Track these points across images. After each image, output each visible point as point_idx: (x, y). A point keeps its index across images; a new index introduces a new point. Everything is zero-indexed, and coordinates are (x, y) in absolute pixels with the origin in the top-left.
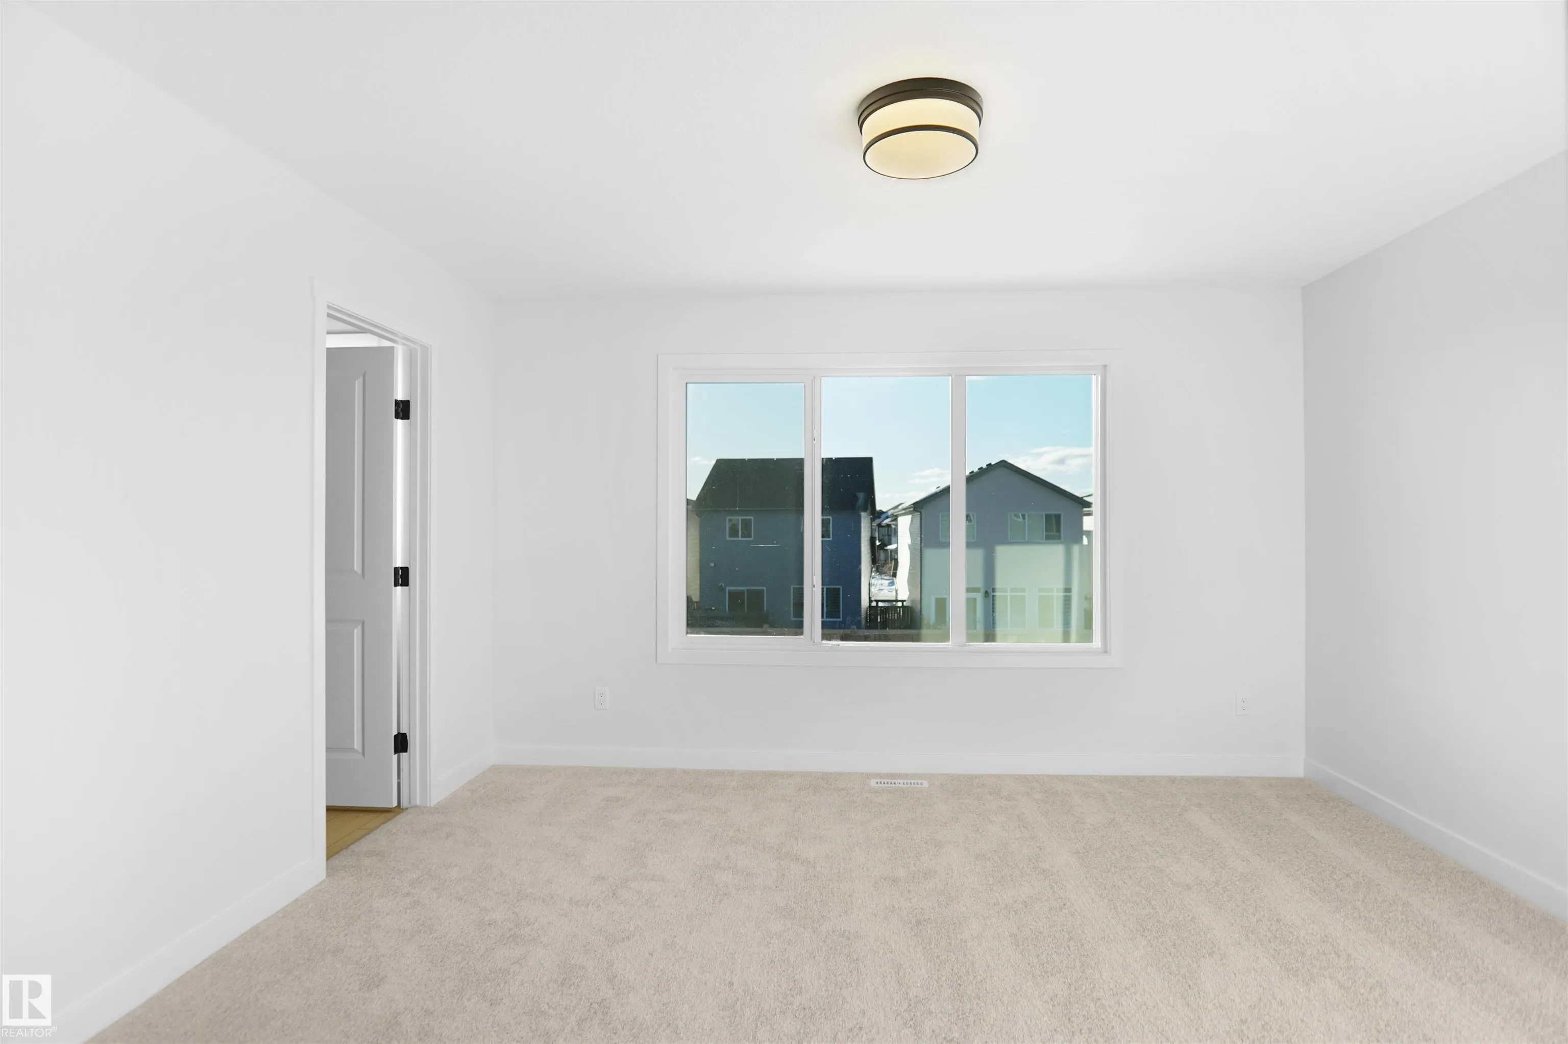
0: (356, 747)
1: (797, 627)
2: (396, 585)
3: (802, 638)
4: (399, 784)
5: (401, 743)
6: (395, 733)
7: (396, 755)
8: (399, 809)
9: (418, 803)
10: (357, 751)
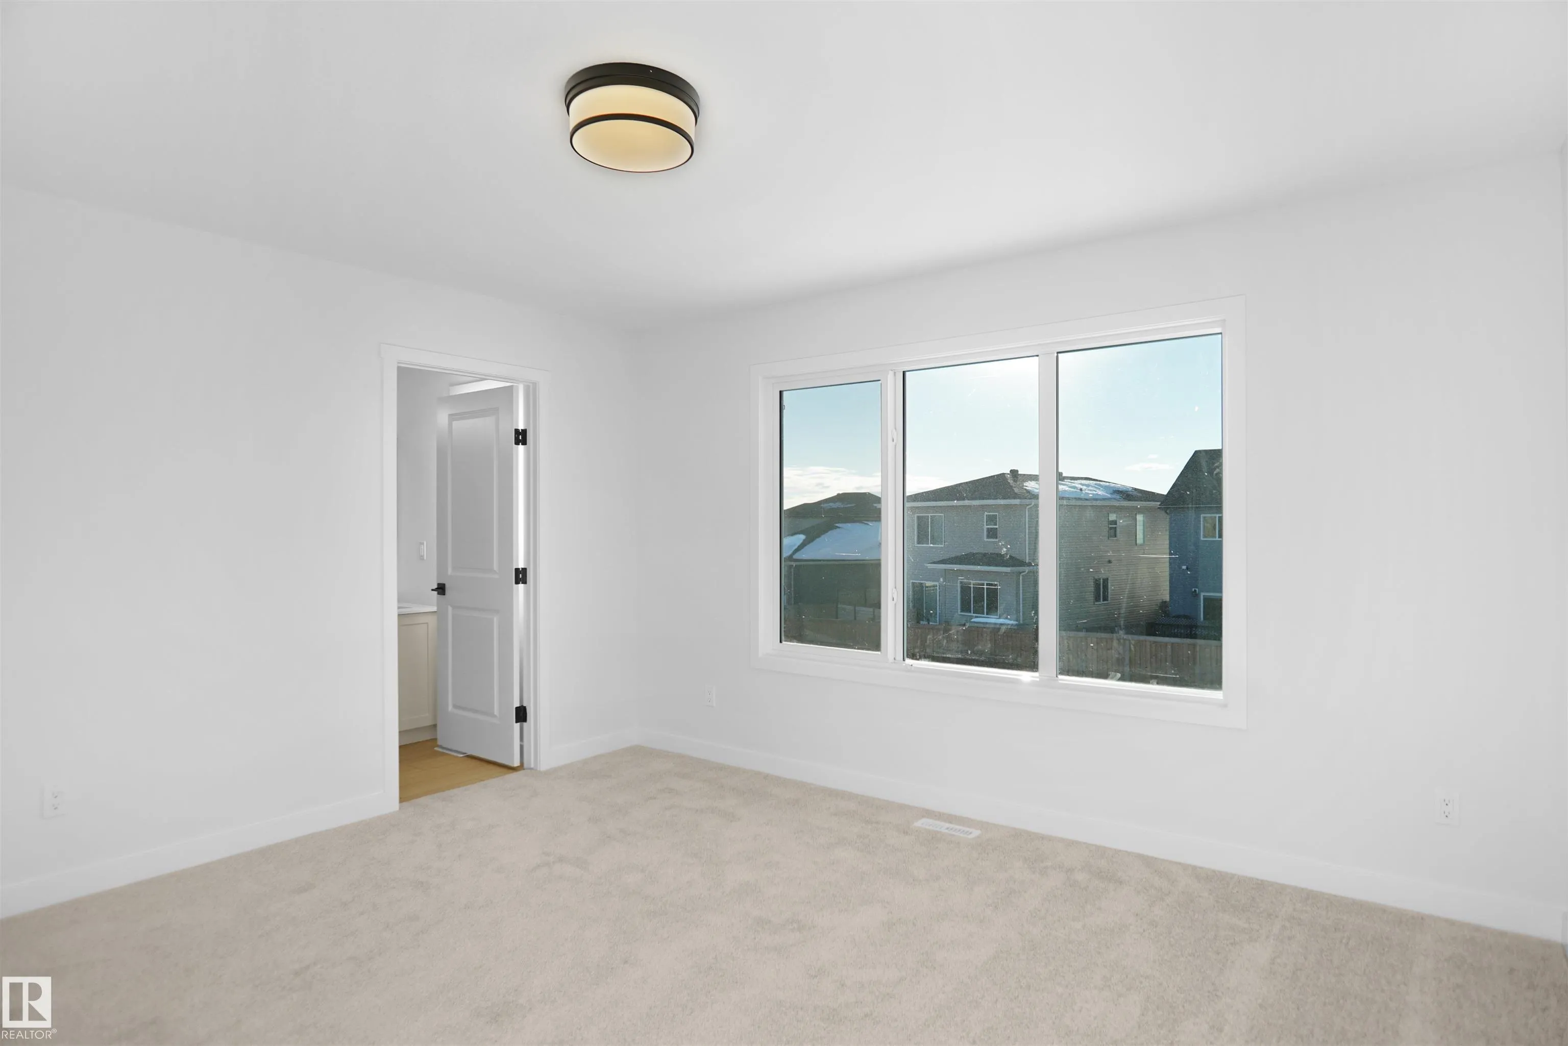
0: (495, 714)
1: (873, 642)
2: (517, 582)
3: (878, 654)
4: (522, 747)
5: (521, 714)
6: (517, 704)
7: (519, 724)
8: (521, 767)
9: (532, 766)
10: (495, 716)
